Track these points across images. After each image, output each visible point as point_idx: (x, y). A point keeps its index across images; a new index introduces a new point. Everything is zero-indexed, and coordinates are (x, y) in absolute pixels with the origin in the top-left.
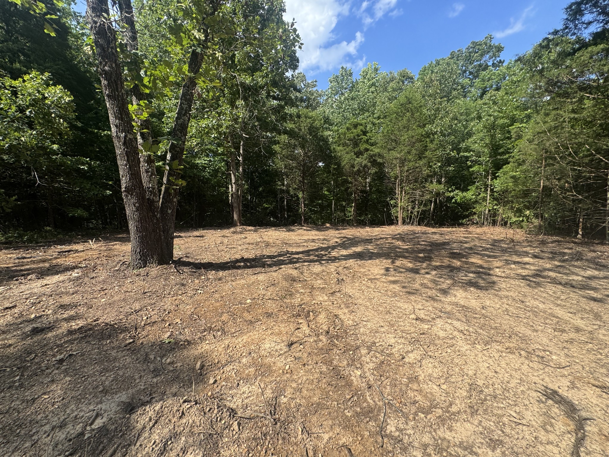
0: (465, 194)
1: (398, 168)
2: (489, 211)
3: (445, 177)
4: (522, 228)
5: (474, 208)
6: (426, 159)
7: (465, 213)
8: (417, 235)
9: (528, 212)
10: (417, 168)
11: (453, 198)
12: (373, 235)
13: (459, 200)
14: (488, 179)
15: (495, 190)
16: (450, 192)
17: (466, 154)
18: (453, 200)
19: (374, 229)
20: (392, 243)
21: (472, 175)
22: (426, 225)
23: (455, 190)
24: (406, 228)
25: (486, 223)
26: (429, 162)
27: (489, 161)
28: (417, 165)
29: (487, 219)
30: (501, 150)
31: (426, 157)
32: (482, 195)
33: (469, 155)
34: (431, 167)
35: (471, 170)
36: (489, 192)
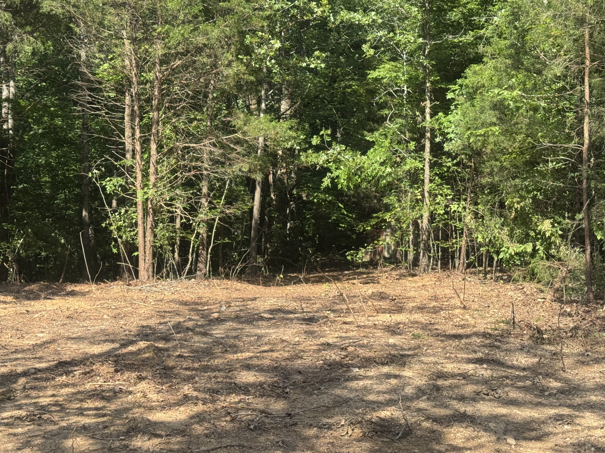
0: (361, 159)
1: (128, 46)
2: (432, 217)
3: (292, 97)
4: (533, 276)
5: (388, 208)
6: (231, 20)
7: (360, 227)
8: (218, 332)
9: (546, 226)
10: (199, 50)
11: (325, 171)
12: (28, 342)
13: (343, 182)
14: (423, 112)
15: (447, 147)
16: (318, 149)
17: (357, 17)
18: (326, 182)
19: (36, 305)
20: (116, 393)
21: (372, 93)
22: (241, 276)
23: (330, 144)
24: (168, 295)
25: (423, 261)
26: (242, 34)
27: (421, 48)
28: (201, 40)
29: (427, 249)
30: (454, 15)
31: (229, 11)
32: (411, 164)
33: (365, 20)
34: (248, 51)
35: (373, 74)
36: (427, 155)
